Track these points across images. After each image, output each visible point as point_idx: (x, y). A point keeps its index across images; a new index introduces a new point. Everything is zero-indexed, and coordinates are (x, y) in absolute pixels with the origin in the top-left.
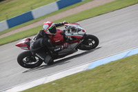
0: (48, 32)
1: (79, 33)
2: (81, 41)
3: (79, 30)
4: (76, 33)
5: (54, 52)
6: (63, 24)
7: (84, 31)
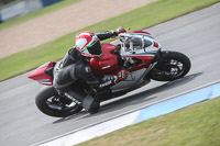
0: (86, 53)
1: (148, 49)
2: (152, 66)
3: (147, 44)
4: (142, 51)
5: (100, 90)
6: (116, 34)
7: (156, 45)
